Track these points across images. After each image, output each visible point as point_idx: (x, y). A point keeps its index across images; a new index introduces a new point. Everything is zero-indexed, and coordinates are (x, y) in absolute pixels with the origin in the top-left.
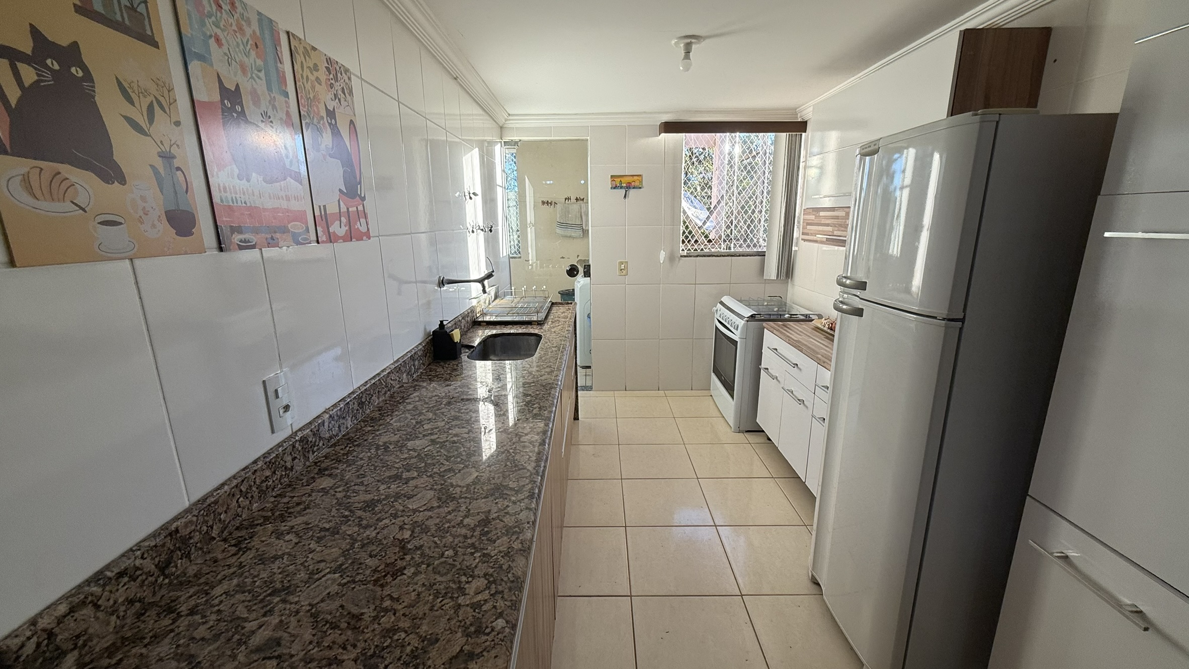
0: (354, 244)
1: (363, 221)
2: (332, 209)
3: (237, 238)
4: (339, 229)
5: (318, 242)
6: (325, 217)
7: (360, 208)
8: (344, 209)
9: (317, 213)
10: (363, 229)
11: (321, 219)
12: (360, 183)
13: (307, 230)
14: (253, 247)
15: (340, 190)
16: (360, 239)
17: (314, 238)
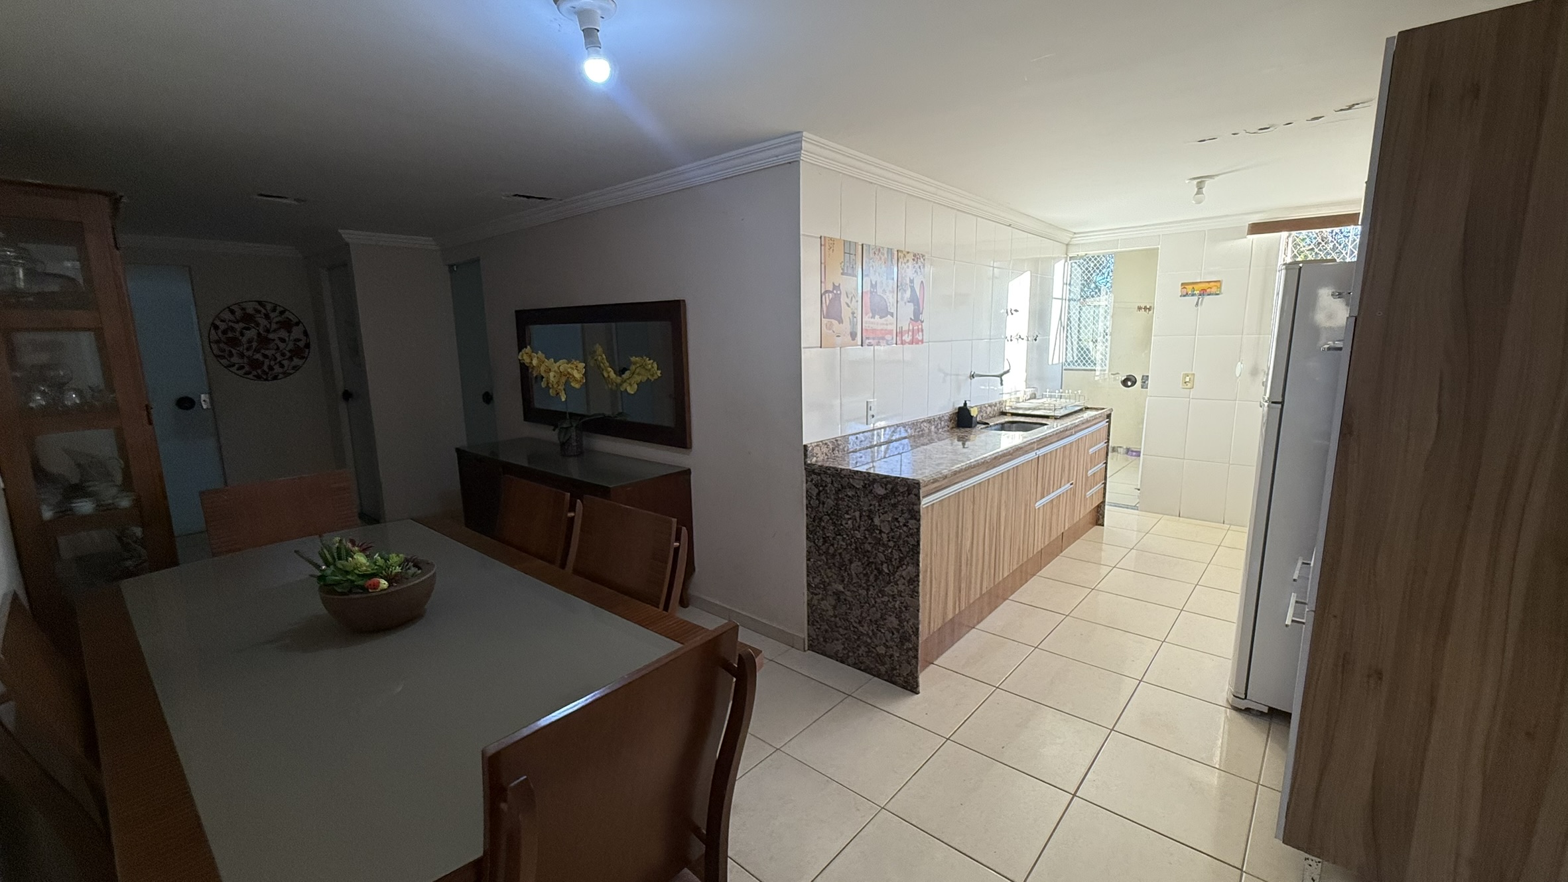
0: (914, 346)
1: (920, 333)
2: (905, 328)
3: (868, 341)
4: (907, 338)
5: (896, 344)
6: (902, 333)
7: (920, 327)
8: (911, 328)
9: (898, 331)
10: (920, 338)
11: (900, 333)
12: (922, 314)
13: (893, 338)
14: (872, 345)
15: (911, 319)
16: (917, 343)
17: (895, 342)
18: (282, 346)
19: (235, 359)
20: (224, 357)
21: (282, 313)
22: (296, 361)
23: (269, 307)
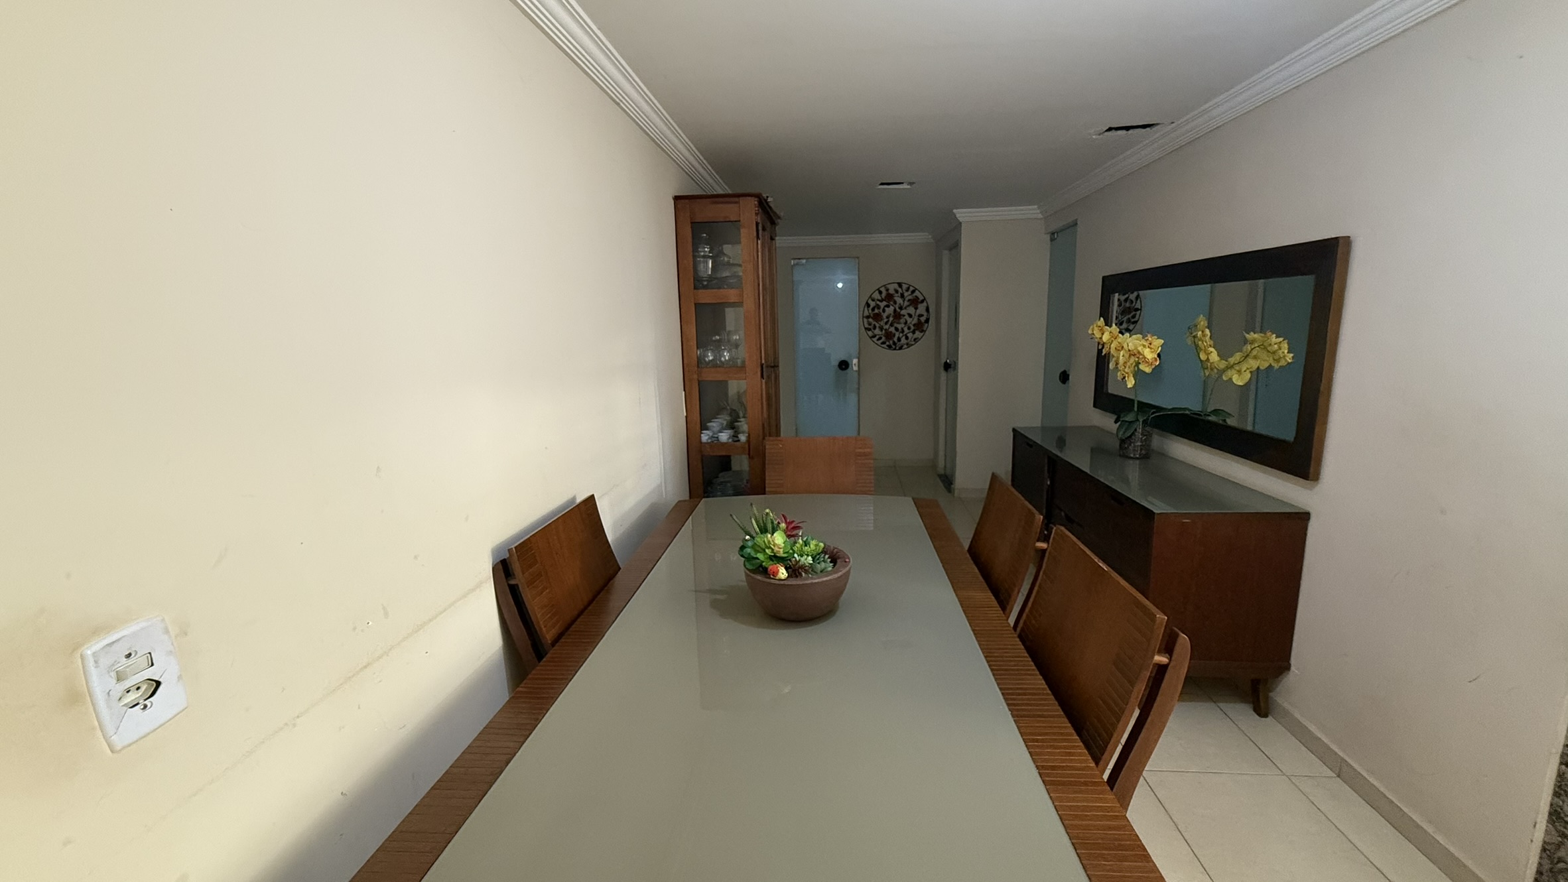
18: (909, 320)
19: (877, 331)
20: (870, 330)
21: (913, 292)
22: (918, 335)
23: (905, 286)
